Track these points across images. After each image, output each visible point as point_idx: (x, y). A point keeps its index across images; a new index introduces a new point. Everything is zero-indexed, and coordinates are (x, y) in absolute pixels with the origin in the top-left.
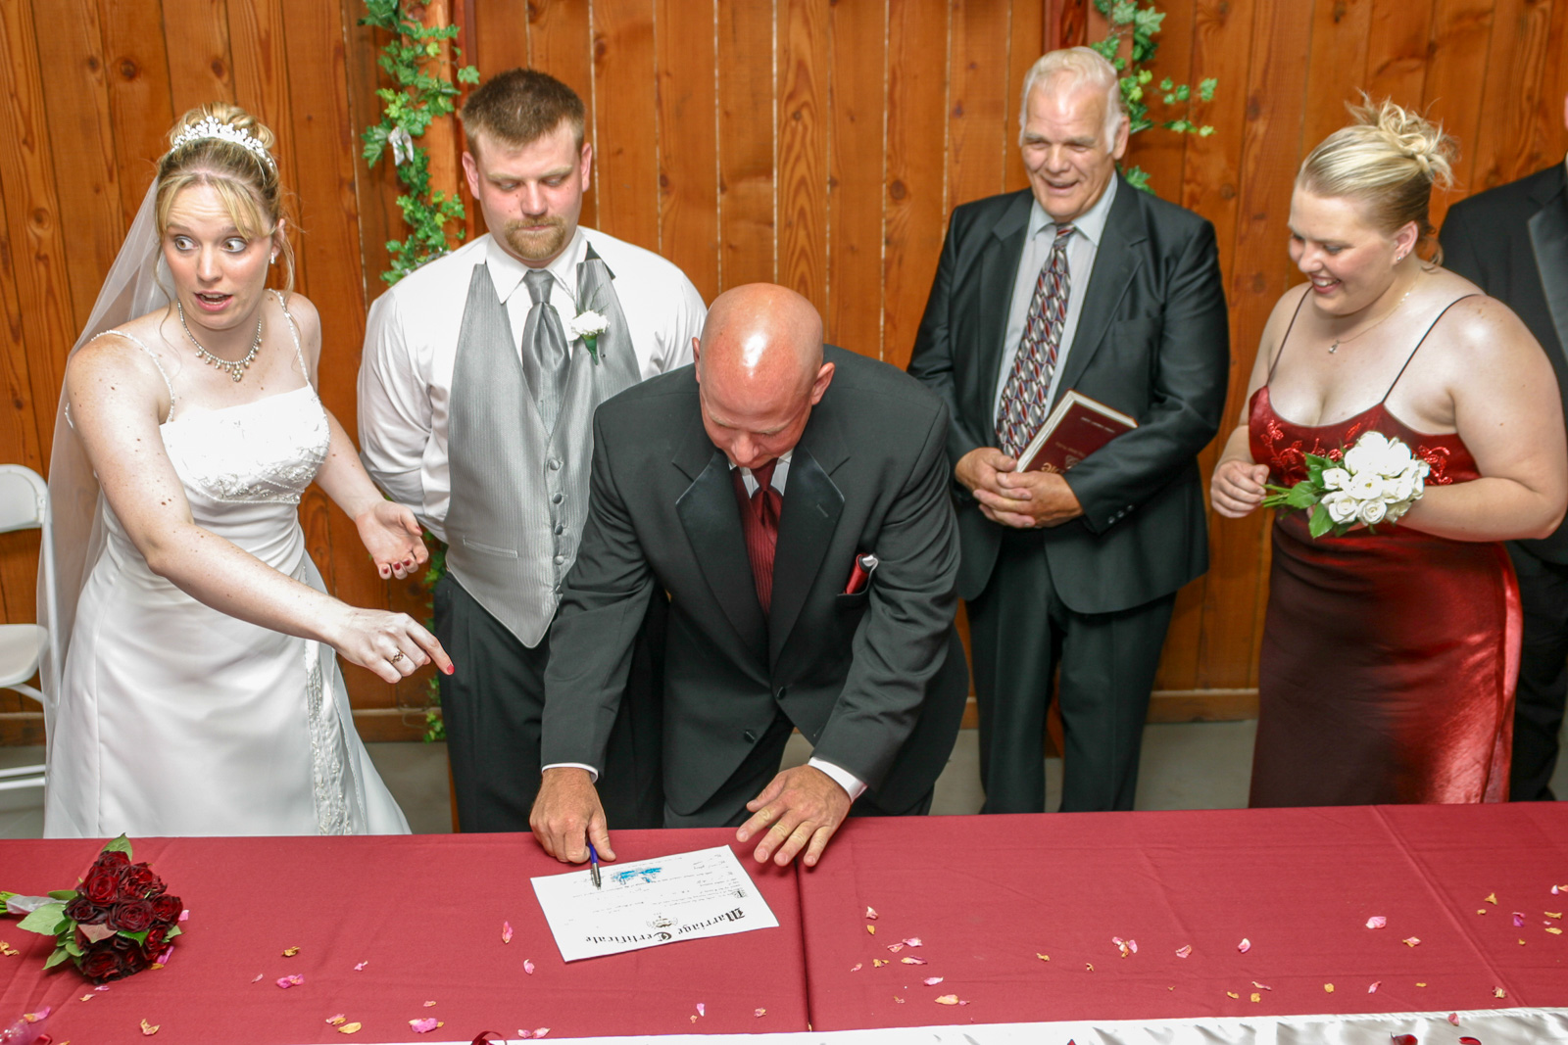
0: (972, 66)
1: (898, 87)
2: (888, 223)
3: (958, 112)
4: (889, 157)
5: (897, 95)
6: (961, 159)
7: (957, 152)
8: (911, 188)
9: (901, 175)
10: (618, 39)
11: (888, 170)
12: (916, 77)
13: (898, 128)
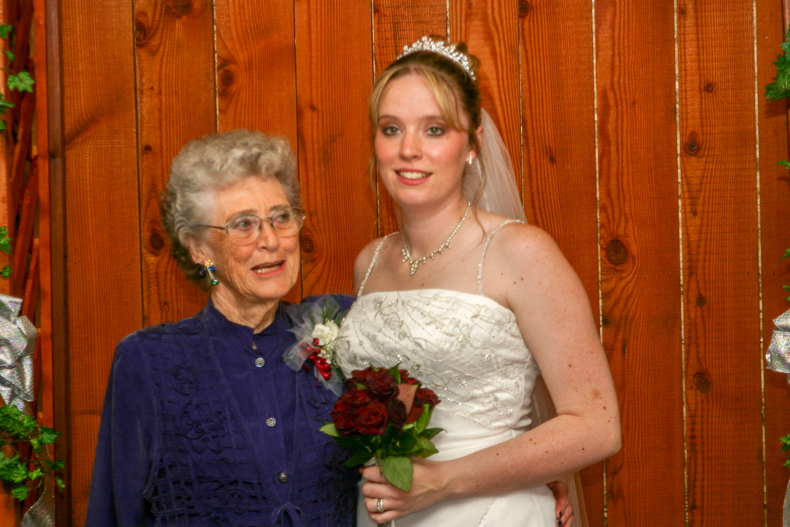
0: (709, 88)
1: (612, 118)
2: (606, 296)
3: (692, 147)
4: (603, 209)
5: (611, 127)
6: (699, 208)
7: (693, 201)
8: (634, 249)
9: (621, 231)
10: (249, 66)
11: (602, 226)
12: (634, 104)
13: (613, 170)
